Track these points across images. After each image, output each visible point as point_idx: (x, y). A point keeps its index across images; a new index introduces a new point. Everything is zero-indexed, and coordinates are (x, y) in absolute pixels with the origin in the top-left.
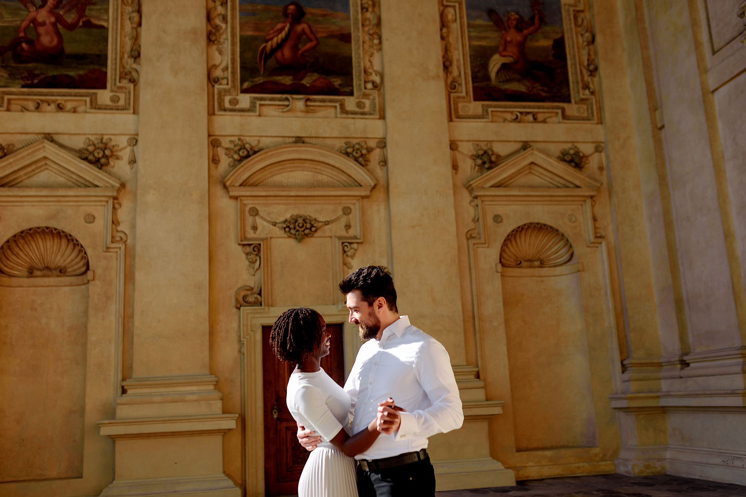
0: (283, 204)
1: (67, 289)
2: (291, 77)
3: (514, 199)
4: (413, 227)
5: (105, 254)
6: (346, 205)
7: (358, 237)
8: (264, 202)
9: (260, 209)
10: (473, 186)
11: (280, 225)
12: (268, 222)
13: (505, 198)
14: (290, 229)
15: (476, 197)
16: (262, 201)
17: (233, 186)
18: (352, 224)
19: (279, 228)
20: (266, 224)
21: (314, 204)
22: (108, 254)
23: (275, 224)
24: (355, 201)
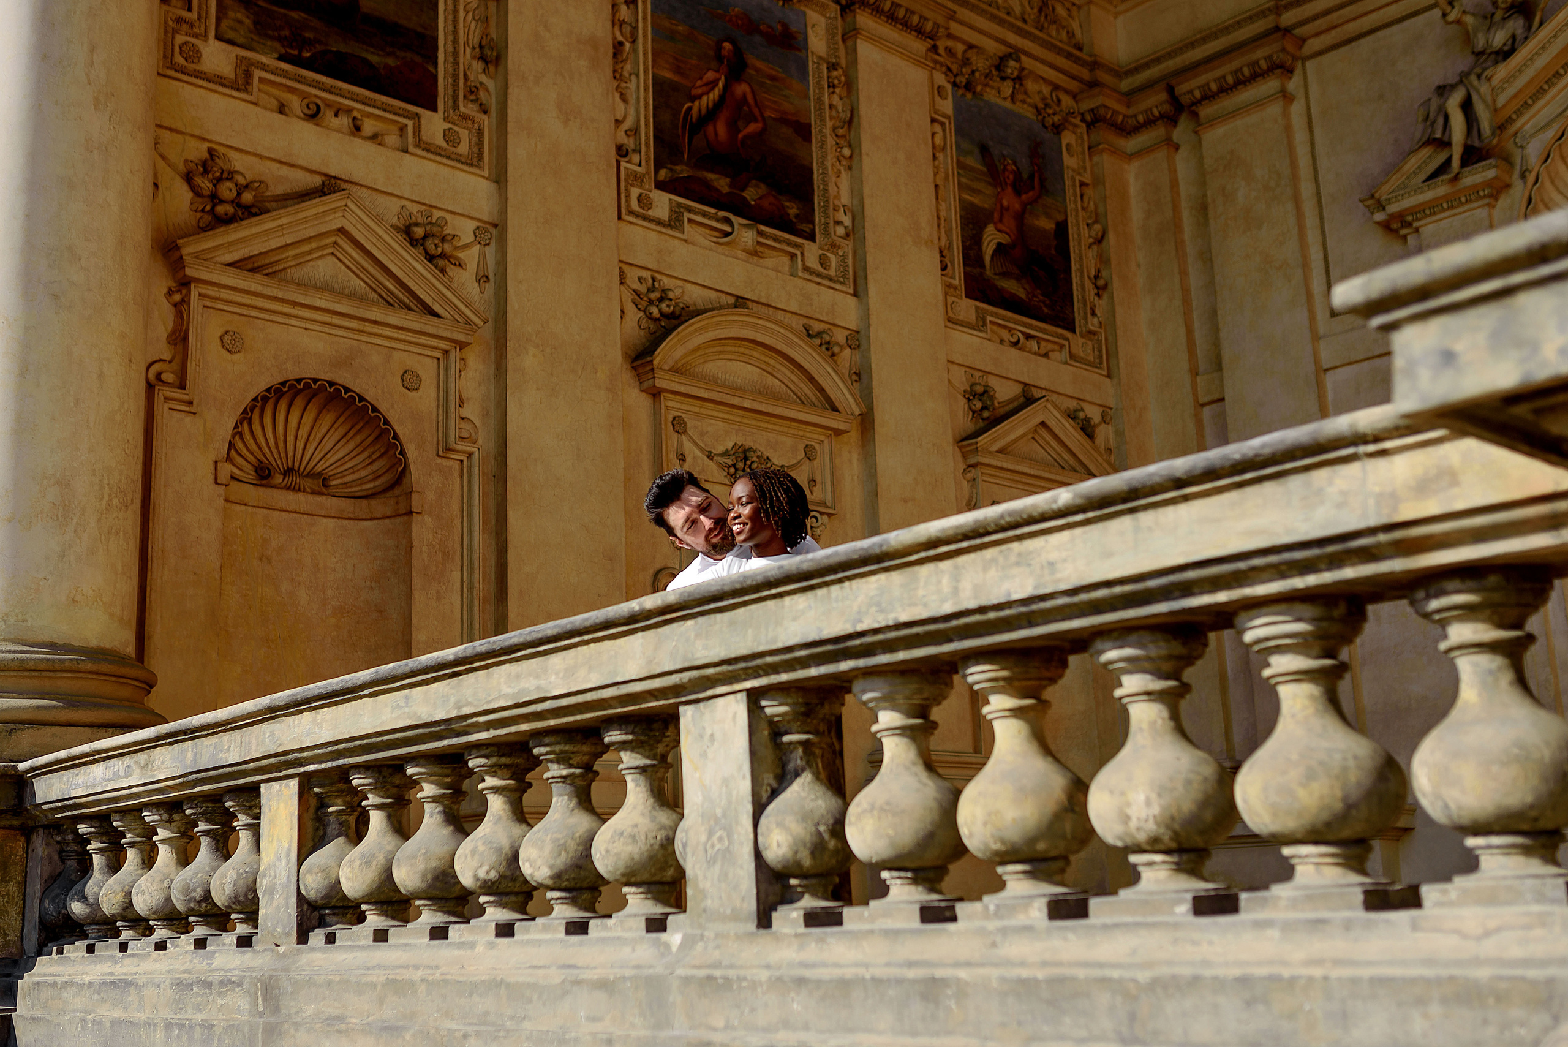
0: (723, 420)
1: (331, 523)
2: (728, 180)
3: (1017, 477)
4: (905, 501)
5: (439, 460)
6: (809, 443)
7: (829, 504)
8: (696, 410)
9: (690, 423)
10: (979, 445)
11: (721, 460)
12: (701, 449)
13: (1008, 475)
14: (736, 470)
15: (973, 466)
16: (693, 407)
17: (661, 369)
18: (818, 478)
19: (719, 465)
20: (698, 452)
21: (766, 430)
22: (445, 462)
23: (710, 456)
24: (822, 438)
